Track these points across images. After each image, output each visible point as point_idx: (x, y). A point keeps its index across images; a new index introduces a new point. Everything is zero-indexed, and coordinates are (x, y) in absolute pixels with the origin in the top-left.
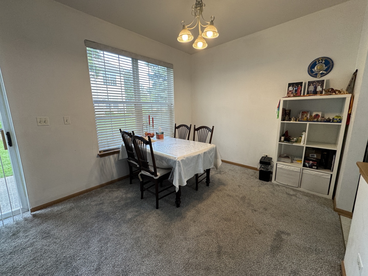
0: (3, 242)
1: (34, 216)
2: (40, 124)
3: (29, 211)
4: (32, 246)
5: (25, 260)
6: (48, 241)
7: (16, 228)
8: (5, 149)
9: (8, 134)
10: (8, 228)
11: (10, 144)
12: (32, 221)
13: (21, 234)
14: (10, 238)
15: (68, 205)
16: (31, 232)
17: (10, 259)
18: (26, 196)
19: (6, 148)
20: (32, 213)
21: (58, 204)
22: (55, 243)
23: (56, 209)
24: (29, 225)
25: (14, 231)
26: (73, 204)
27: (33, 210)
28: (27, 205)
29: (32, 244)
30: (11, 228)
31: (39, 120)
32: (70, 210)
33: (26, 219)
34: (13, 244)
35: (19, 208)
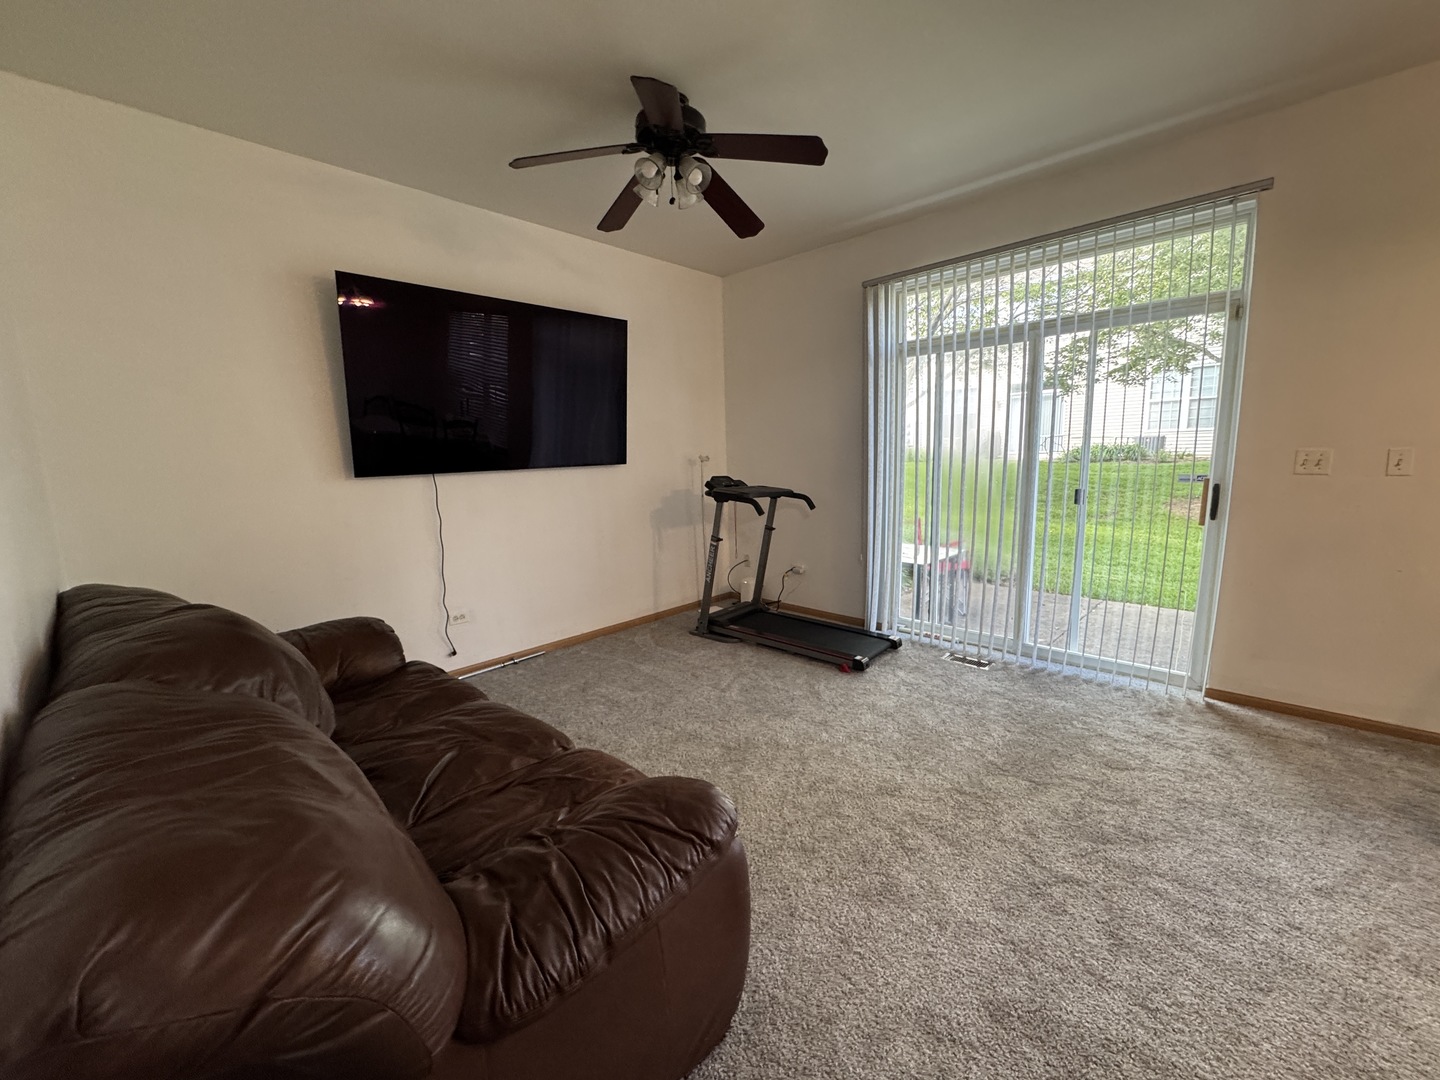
0: (1140, 714)
1: (1209, 706)
2: (1300, 469)
3: (1201, 691)
4: (1187, 752)
5: (1168, 762)
6: (1224, 765)
7: (1168, 706)
8: (1200, 524)
9: (1217, 488)
10: (1154, 698)
11: (1213, 516)
12: (1199, 712)
13: (1173, 721)
14: (1153, 714)
15: (1309, 733)
16: (1193, 730)
17: (1144, 743)
18: (1206, 653)
19: (1202, 522)
20: (1206, 699)
21: (1277, 714)
22: (1238, 778)
23: (1267, 720)
24: (1194, 717)
25: (1161, 708)
26: (1325, 738)
27: (1210, 693)
28: (1202, 676)
29: (1188, 749)
30: (1158, 701)
31: (1301, 458)
32: (1310, 745)
33: (1190, 703)
34: (1155, 727)
35: (1184, 673)
